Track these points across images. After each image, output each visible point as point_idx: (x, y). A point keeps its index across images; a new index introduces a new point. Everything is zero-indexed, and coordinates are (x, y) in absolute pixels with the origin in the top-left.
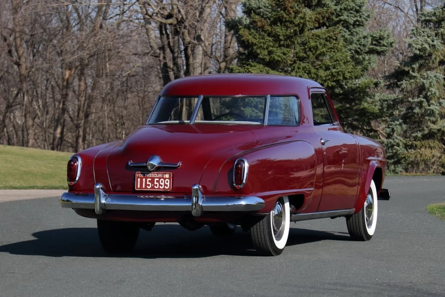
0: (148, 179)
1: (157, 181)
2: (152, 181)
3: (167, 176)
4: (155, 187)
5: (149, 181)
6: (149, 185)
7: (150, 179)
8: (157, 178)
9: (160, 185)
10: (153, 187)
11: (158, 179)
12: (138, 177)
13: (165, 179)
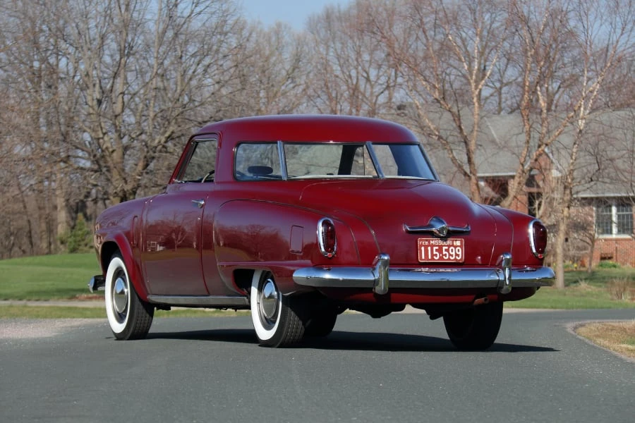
0: (435, 248)
1: (446, 250)
2: (440, 250)
3: (458, 243)
4: (444, 257)
5: (436, 250)
6: (436, 255)
7: (437, 248)
8: (445, 246)
9: (450, 255)
10: (441, 258)
11: (447, 248)
12: (421, 245)
13: (456, 247)
